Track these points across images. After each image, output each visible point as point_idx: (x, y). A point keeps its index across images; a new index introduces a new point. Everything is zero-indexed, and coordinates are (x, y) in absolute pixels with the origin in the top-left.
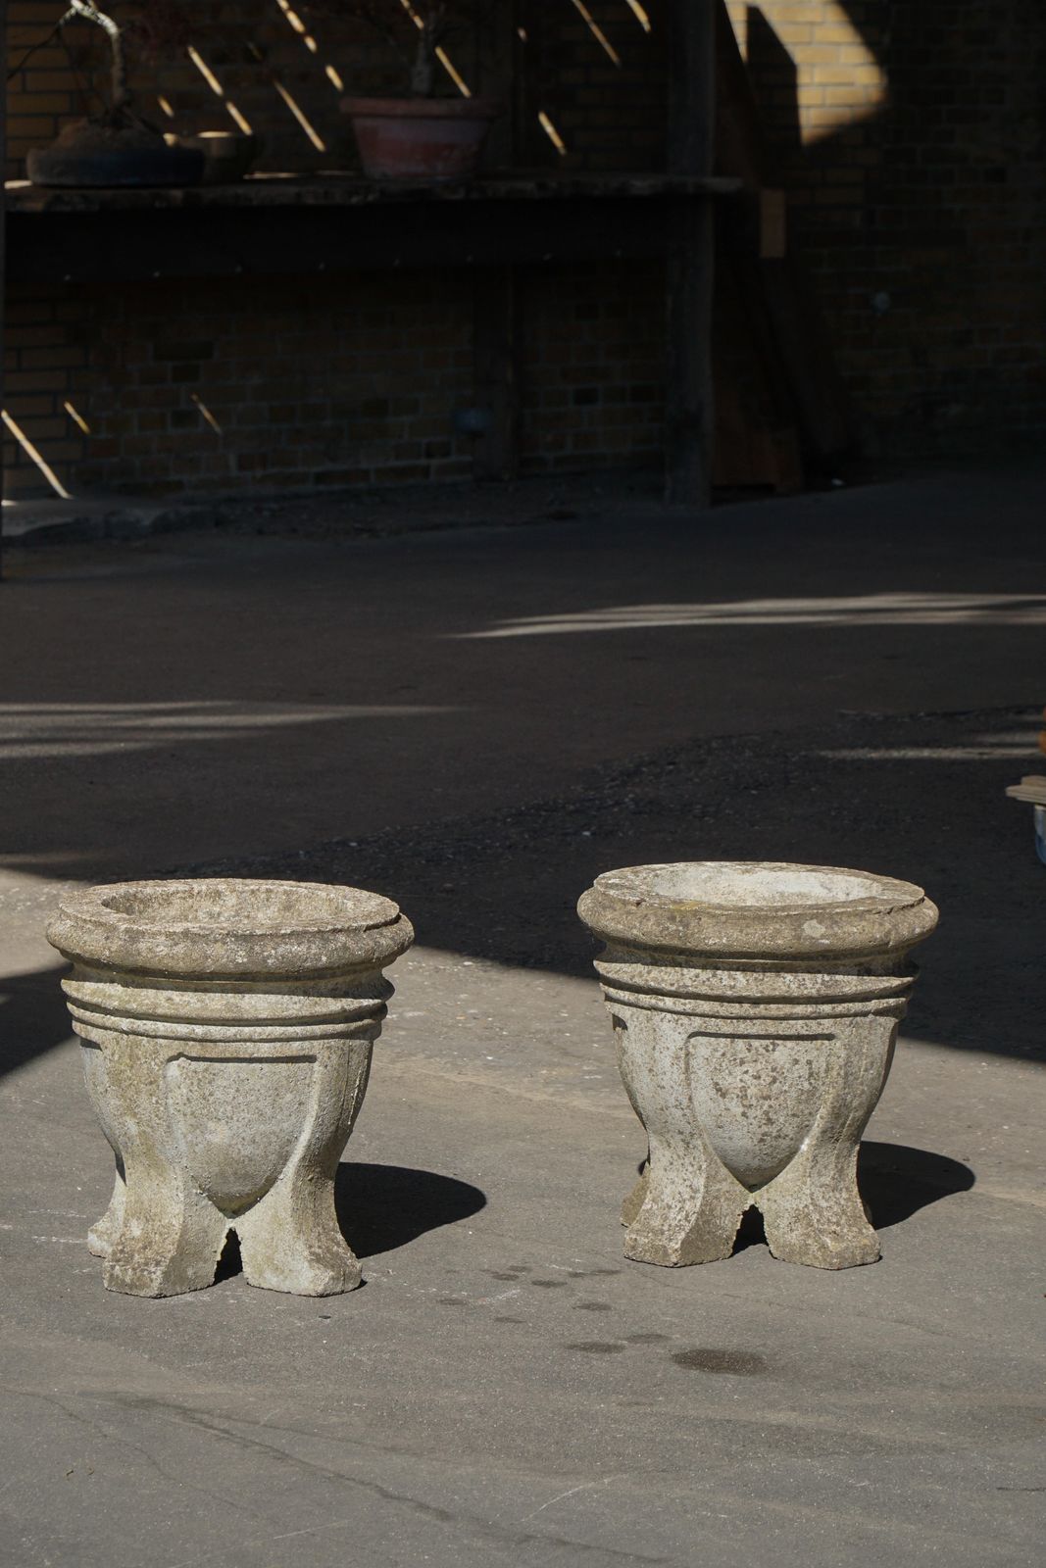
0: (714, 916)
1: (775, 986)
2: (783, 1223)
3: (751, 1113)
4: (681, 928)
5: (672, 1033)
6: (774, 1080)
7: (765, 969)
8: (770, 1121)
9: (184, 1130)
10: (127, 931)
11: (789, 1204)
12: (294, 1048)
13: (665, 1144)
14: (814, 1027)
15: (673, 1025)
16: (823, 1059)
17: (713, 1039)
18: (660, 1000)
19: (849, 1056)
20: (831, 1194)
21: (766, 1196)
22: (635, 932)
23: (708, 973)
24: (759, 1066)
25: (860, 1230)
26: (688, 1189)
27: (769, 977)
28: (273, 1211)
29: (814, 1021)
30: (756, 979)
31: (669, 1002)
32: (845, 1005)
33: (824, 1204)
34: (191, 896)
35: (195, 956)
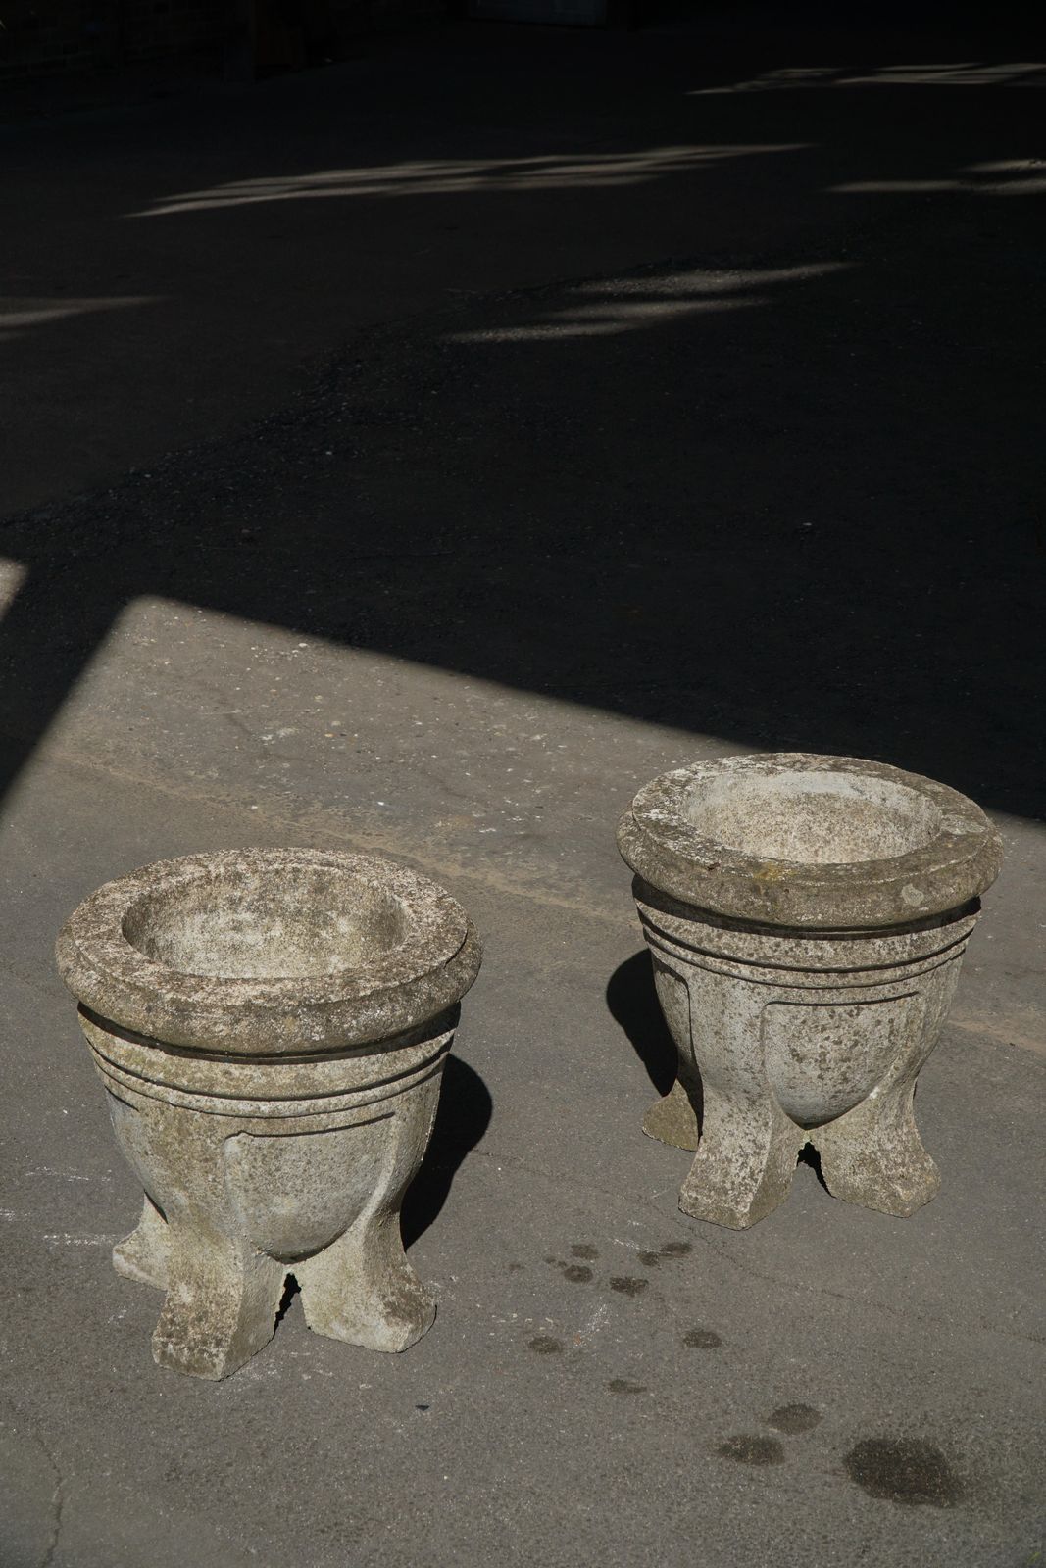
0: (803, 888)
1: (866, 954)
2: (845, 1165)
3: (828, 1075)
4: (768, 903)
5: (745, 1002)
6: (856, 1043)
7: (854, 938)
8: (846, 1080)
9: (245, 1205)
10: (173, 1001)
11: (853, 1147)
12: (374, 1110)
13: (724, 1097)
14: (901, 989)
15: (747, 992)
16: (904, 1015)
17: (792, 1007)
18: (733, 967)
19: (928, 1008)
20: (895, 1133)
21: (823, 1135)
22: (712, 902)
23: (792, 943)
24: (841, 1031)
25: (922, 1165)
26: (751, 1144)
27: (858, 945)
28: (341, 1261)
29: (900, 983)
30: (844, 947)
31: (745, 971)
32: (931, 960)
33: (889, 1146)
34: (209, 882)
35: (263, 1036)
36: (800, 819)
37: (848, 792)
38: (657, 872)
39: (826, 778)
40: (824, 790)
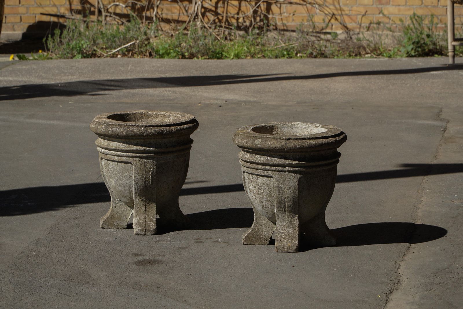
6: (259, 189)
16: (271, 184)
17: (246, 174)
23: (246, 154)
24: (255, 184)
27: (254, 156)
32: (275, 167)
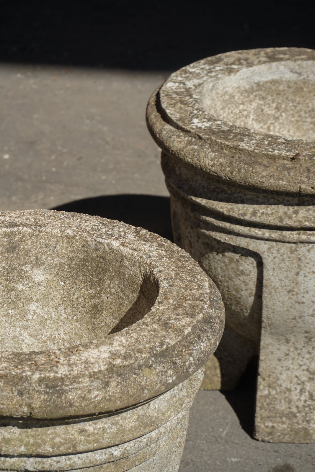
10: (41, 380)
13: (282, 341)
36: (254, 105)
37: (289, 76)
38: (243, 171)
39: (270, 68)
40: (270, 77)
